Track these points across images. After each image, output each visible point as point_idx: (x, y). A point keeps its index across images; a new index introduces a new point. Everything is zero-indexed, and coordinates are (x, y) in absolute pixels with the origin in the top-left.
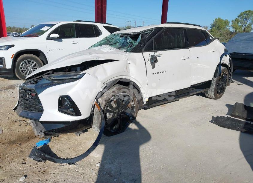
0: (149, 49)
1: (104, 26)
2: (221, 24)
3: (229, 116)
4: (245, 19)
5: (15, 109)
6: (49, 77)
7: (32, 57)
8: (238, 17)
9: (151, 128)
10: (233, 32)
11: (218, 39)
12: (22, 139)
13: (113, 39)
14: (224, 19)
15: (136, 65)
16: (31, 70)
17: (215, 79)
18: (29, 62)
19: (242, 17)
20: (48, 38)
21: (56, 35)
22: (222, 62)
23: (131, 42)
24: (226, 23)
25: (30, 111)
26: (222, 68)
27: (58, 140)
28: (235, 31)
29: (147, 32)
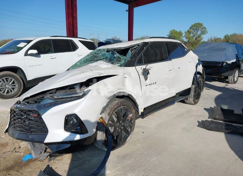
0: (140, 63)
1: (80, 41)
2: (176, 35)
3: (212, 120)
4: (195, 31)
5: (7, 131)
6: (52, 97)
7: (10, 74)
8: (190, 28)
9: (149, 138)
10: (187, 42)
11: (192, 50)
12: (20, 164)
13: (99, 54)
14: (178, 31)
15: (131, 78)
16: (10, 88)
17: (194, 86)
18: (6, 79)
19: (193, 28)
20: (26, 54)
21: (35, 52)
22: (197, 70)
23: (118, 57)
24: (180, 34)
25: (29, 133)
26: (198, 76)
27: (60, 160)
28: (189, 41)
29: (135, 47)
